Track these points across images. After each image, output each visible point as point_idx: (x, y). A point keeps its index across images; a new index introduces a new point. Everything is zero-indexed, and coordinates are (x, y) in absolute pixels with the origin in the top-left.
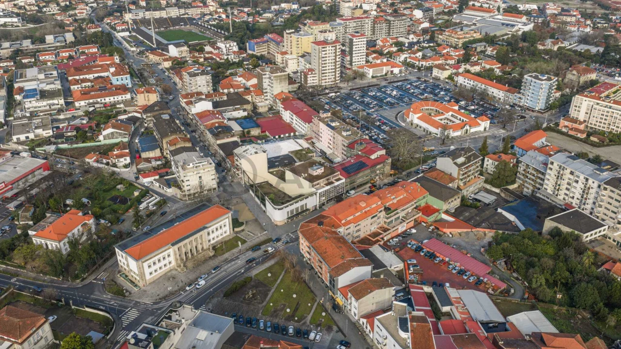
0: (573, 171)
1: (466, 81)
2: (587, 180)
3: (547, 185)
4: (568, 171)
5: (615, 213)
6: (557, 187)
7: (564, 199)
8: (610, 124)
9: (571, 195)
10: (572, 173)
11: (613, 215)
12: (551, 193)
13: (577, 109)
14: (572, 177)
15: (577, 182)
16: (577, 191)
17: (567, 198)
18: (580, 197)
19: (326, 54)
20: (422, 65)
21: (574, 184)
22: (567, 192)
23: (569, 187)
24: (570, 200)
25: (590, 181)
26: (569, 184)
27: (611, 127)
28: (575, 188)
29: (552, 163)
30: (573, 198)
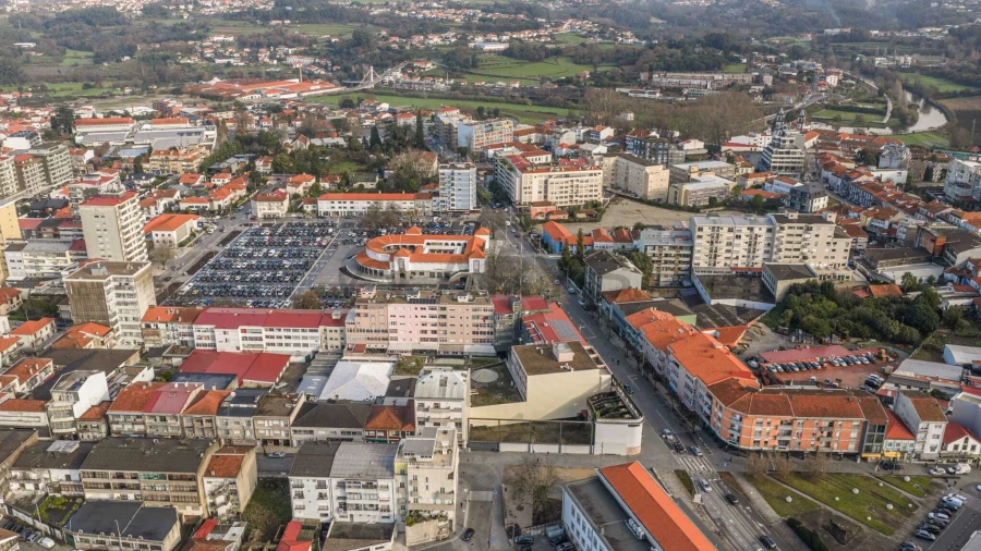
0: (731, 226)
1: (336, 204)
2: (751, 229)
3: (698, 258)
4: (726, 229)
5: (798, 250)
6: (714, 255)
7: (725, 264)
8: (571, 196)
9: (734, 256)
10: (730, 230)
11: (796, 253)
12: (706, 265)
13: (528, 190)
14: (731, 235)
15: (738, 237)
16: (741, 248)
17: (728, 262)
18: (746, 253)
19: (127, 219)
20: (219, 206)
21: (737, 241)
22: (729, 255)
23: (730, 248)
24: (734, 262)
25: (756, 231)
26: (729, 244)
27: (575, 198)
28: (738, 245)
29: (701, 229)
30: (737, 258)
